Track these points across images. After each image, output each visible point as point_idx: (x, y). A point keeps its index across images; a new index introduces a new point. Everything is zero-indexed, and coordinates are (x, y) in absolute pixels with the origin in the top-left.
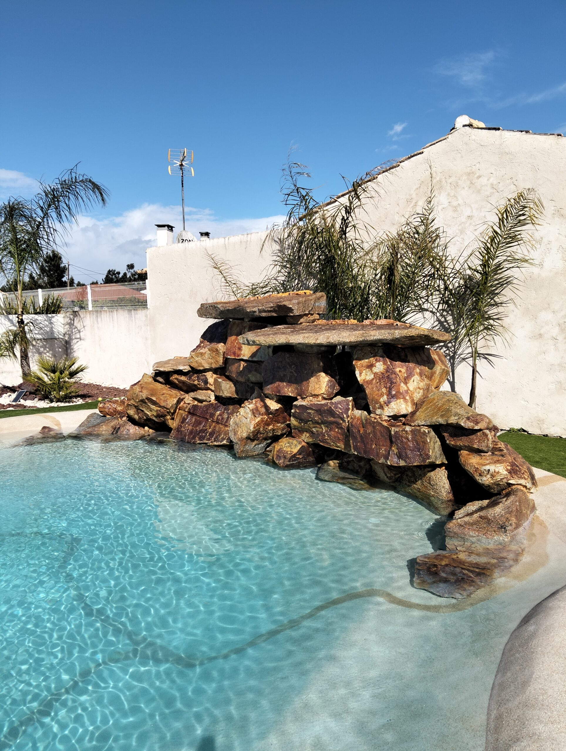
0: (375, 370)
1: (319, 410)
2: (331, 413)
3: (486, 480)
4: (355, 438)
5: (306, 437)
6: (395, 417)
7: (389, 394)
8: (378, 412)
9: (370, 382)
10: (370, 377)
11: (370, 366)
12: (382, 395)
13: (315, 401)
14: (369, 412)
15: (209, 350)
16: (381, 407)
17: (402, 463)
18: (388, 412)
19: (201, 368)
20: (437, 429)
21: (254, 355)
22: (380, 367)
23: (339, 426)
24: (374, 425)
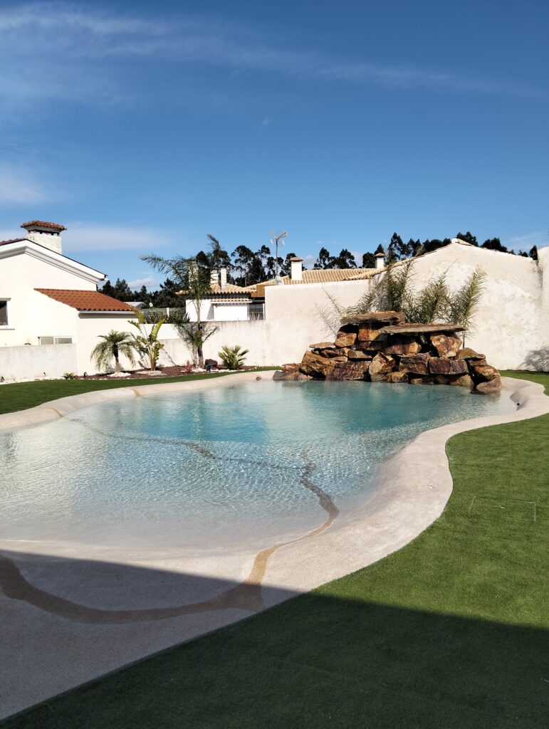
1: (415, 358)
2: (420, 359)
3: (486, 374)
4: (432, 367)
6: (450, 358)
7: (448, 349)
8: (443, 356)
9: (439, 345)
10: (439, 343)
11: (439, 340)
12: (444, 350)
13: (412, 355)
14: (438, 357)
15: (347, 338)
16: (445, 354)
17: (455, 373)
18: (448, 356)
19: (342, 346)
20: (467, 360)
21: (377, 338)
22: (442, 340)
23: (423, 364)
24: (441, 361)
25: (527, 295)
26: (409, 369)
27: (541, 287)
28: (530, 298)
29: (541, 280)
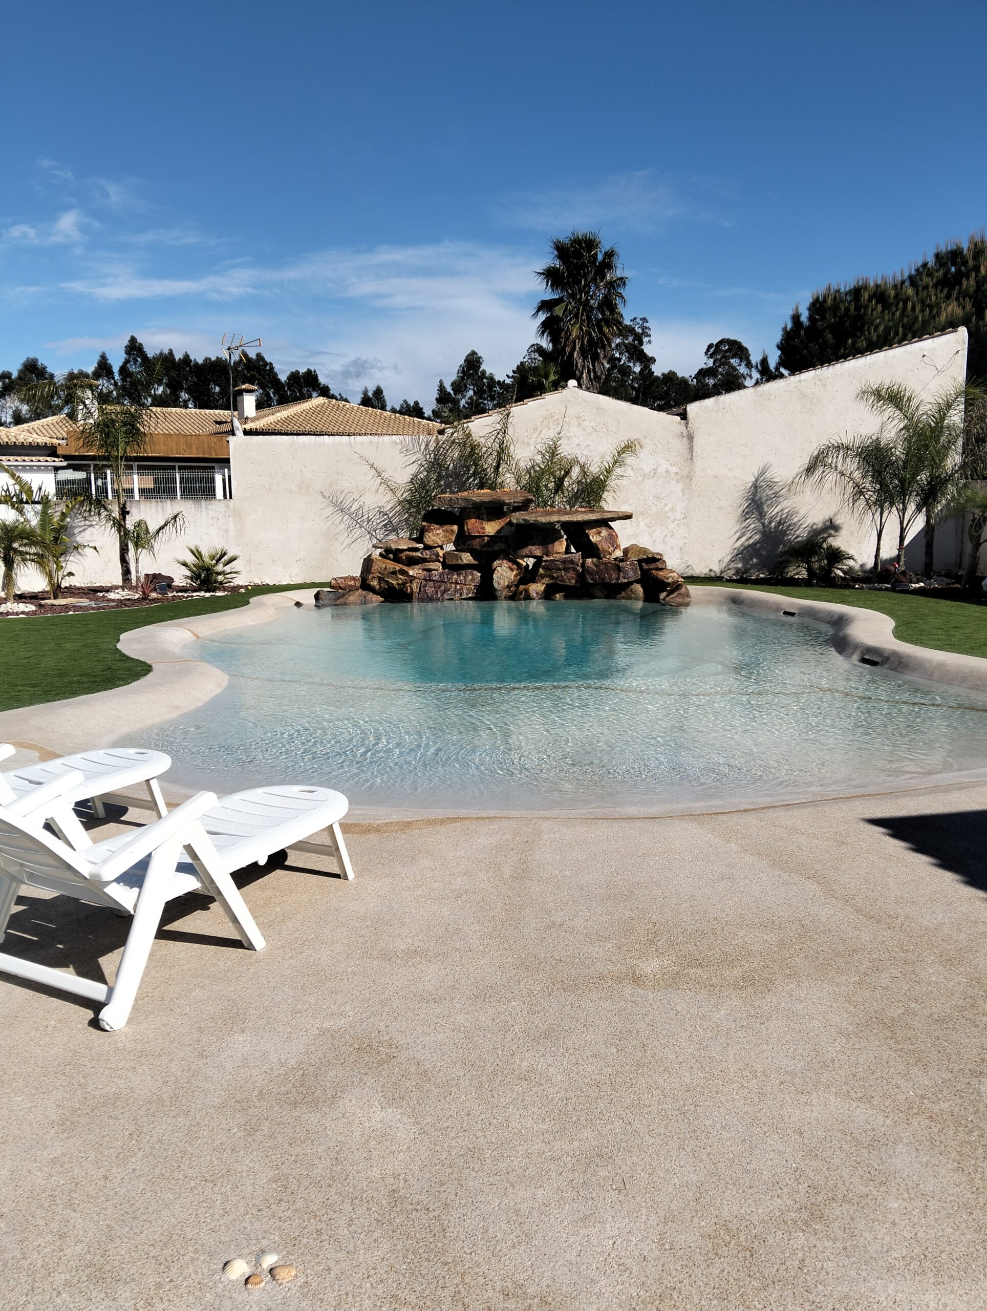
0: (602, 535)
1: (564, 562)
3: (668, 581)
4: (588, 574)
5: (546, 580)
6: (616, 559)
7: (612, 546)
8: (608, 557)
9: (600, 541)
10: (599, 539)
12: (609, 547)
13: (558, 556)
14: (600, 558)
15: (444, 531)
16: (610, 554)
17: (626, 581)
18: (614, 556)
19: (436, 545)
20: (640, 561)
21: (498, 532)
22: (604, 533)
23: (575, 569)
24: (605, 564)
25: (674, 470)
26: (552, 577)
27: (691, 459)
28: (677, 473)
29: (691, 449)
